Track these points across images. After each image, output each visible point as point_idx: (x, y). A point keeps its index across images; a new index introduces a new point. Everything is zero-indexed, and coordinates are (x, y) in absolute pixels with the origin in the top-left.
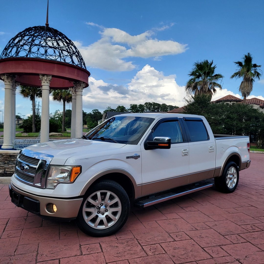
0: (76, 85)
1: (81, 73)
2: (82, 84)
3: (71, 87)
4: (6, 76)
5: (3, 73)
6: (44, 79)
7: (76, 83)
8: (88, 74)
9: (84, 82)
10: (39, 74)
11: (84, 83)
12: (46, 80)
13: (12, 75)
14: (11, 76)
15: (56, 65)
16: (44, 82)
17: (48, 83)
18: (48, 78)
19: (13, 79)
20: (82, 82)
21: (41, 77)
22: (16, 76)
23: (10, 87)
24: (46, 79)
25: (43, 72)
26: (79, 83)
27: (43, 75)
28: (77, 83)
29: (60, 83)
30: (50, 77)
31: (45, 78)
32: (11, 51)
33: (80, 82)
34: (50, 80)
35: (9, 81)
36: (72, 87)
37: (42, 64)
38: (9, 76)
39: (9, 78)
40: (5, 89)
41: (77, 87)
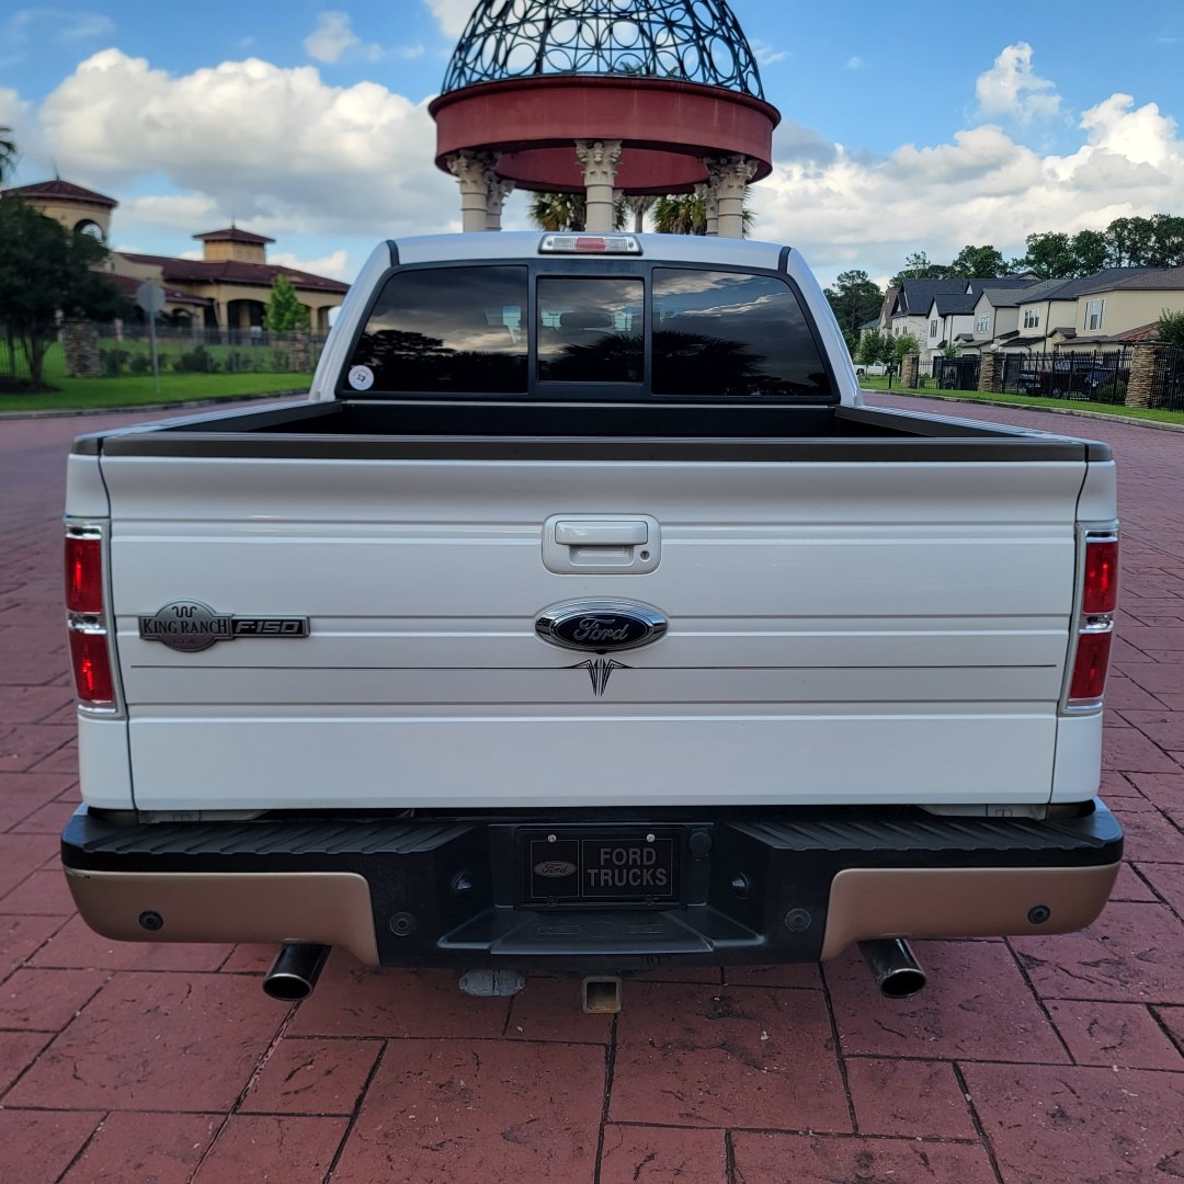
0: (716, 174)
1: (740, 117)
2: (741, 165)
3: (702, 182)
4: (463, 161)
5: (453, 148)
6: (592, 161)
7: (718, 163)
8: (773, 116)
9: (748, 158)
10: (573, 140)
11: (750, 162)
12: (598, 163)
13: (485, 153)
14: (480, 156)
15: (636, 94)
16: (592, 173)
17: (605, 173)
18: (608, 152)
19: (488, 169)
20: (743, 158)
21: (581, 150)
22: (499, 156)
23: (479, 202)
24: (598, 159)
25: (587, 133)
26: (729, 162)
27: (591, 143)
28: (723, 161)
29: (659, 168)
30: (616, 150)
31: (598, 153)
32: (480, 52)
33: (734, 158)
34: (614, 163)
35: (476, 176)
36: (707, 182)
37: (584, 96)
38: (474, 158)
39: (473, 168)
40: (464, 210)
41: (721, 179)
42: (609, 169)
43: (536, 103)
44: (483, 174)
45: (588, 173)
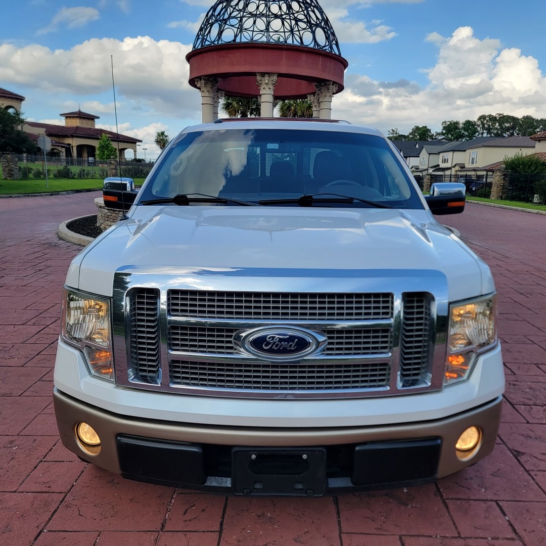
0: (319, 90)
1: (331, 64)
2: (331, 86)
3: (311, 94)
4: (203, 81)
5: (198, 76)
6: (264, 82)
7: (320, 85)
8: (345, 64)
9: (334, 83)
10: (255, 73)
11: (335, 85)
12: (266, 84)
13: (213, 78)
14: (211, 79)
15: (284, 52)
16: (264, 88)
17: (270, 88)
18: (271, 79)
19: (214, 86)
20: (332, 83)
21: (259, 78)
22: (219, 79)
23: (209, 100)
24: (267, 82)
25: (262, 70)
26: (326, 84)
27: (263, 74)
28: (322, 84)
29: (292, 87)
30: (275, 78)
31: (266, 79)
32: (209, 32)
33: (328, 83)
34: (274, 84)
35: (209, 89)
36: (314, 94)
37: (261, 53)
38: (208, 80)
39: (207, 85)
40: (202, 104)
41: (322, 92)
42: (271, 87)
43: (238, 55)
44: (212, 87)
45: (262, 88)
